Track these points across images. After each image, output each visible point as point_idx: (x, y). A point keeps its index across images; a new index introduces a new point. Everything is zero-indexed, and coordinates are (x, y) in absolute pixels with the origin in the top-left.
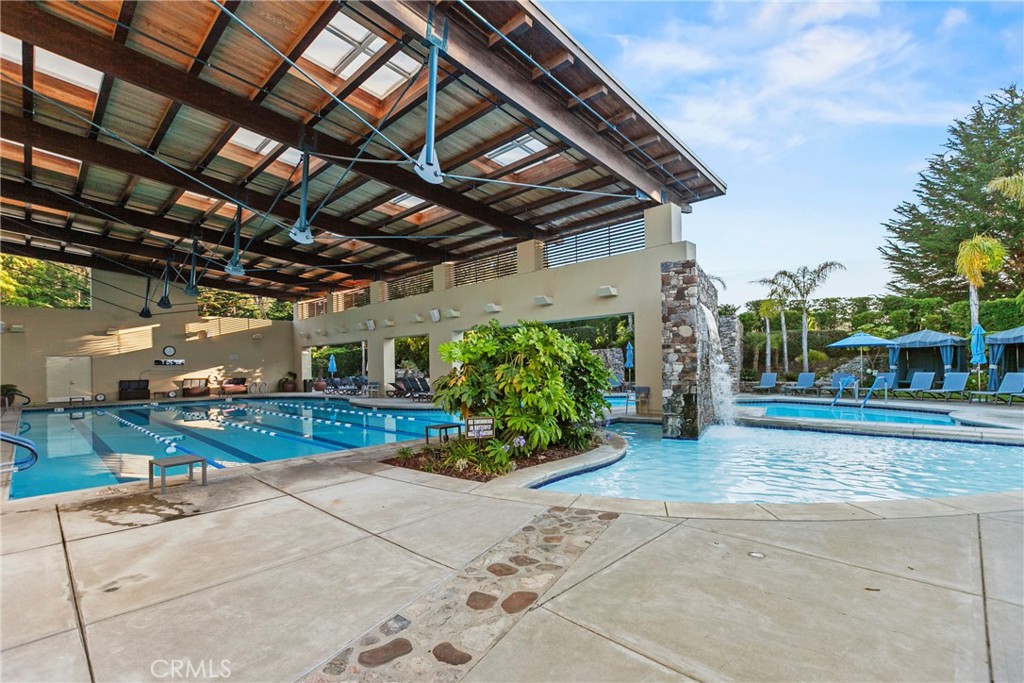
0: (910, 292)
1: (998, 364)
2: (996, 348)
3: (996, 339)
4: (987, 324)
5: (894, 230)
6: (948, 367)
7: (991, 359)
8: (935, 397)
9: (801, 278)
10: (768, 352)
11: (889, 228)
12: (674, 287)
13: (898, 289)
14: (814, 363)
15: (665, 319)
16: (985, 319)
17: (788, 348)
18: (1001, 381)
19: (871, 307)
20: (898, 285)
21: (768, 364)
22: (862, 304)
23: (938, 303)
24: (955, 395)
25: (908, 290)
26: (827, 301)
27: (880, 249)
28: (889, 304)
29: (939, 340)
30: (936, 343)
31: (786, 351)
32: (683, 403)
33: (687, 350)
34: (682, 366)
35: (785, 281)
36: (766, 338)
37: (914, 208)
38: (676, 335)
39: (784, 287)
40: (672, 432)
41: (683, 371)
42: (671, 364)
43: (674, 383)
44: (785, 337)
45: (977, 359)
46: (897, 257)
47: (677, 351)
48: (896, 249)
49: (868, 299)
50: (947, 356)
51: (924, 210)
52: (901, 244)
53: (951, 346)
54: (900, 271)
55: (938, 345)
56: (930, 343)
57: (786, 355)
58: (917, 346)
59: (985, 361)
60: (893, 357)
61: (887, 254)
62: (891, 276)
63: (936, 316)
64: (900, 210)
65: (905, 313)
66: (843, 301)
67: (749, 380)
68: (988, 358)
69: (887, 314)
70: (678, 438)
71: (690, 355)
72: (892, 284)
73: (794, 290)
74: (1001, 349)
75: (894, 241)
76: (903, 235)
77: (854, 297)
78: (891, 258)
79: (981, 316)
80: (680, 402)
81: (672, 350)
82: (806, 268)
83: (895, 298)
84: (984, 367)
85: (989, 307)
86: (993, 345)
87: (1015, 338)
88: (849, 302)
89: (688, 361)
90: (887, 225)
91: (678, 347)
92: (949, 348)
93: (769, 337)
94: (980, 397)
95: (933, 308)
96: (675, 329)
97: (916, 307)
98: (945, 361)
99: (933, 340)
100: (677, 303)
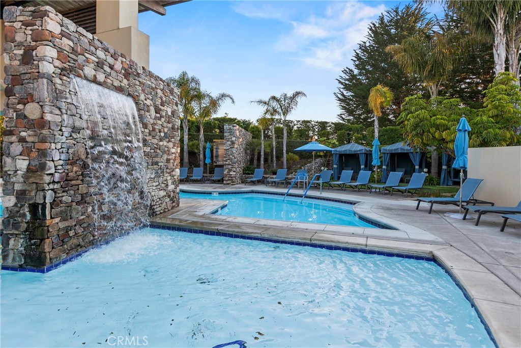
0: (349, 121)
1: (387, 166)
2: (386, 155)
3: (386, 150)
4: (383, 142)
5: (342, 83)
6: (362, 167)
7: (383, 163)
8: (352, 188)
9: (283, 102)
10: (262, 153)
11: (340, 82)
12: (19, 45)
13: (343, 119)
14: (291, 162)
15: (9, 92)
16: (382, 138)
17: (276, 152)
18: (388, 176)
19: (328, 128)
20: (343, 116)
21: (262, 162)
22: (323, 125)
23: (361, 127)
24: (363, 186)
25: (348, 120)
26: (304, 122)
27: (335, 93)
28: (338, 126)
29: (359, 149)
30: (357, 151)
31: (274, 153)
32: (28, 216)
33: (35, 139)
34: (27, 163)
35: (274, 104)
36: (261, 144)
37: (351, 71)
38: (22, 116)
39: (273, 108)
40: (14, 260)
41: (29, 169)
42: (14, 158)
43: (18, 187)
44: (274, 144)
45: (375, 162)
46: (344, 100)
47: (22, 140)
48: (343, 95)
49: (326, 123)
50: (362, 159)
51: (356, 72)
52: (345, 93)
53: (365, 153)
54: (344, 108)
55: (358, 152)
56: (354, 151)
57: (275, 157)
58: (348, 153)
59: (379, 164)
60: (335, 159)
61: (338, 98)
62: (340, 111)
63: (359, 135)
64: (345, 72)
65: (345, 133)
66: (313, 123)
67: (248, 174)
68: (381, 162)
69: (336, 133)
70: (21, 268)
71: (37, 146)
72: (340, 116)
73: (280, 110)
74: (389, 155)
75: (342, 90)
76: (347, 87)
77: (319, 121)
78: (340, 100)
79: (380, 136)
80: (24, 215)
81: (14, 138)
82: (286, 95)
83: (340, 123)
84: (380, 167)
85: (384, 131)
86: (385, 153)
87: (395, 150)
88: (316, 124)
89: (34, 154)
90: (339, 80)
91: (23, 134)
92: (363, 154)
93: (263, 142)
94: (376, 188)
95: (358, 130)
96: (20, 106)
97: (350, 130)
98: (361, 163)
99: (356, 150)
100: (23, 69)
